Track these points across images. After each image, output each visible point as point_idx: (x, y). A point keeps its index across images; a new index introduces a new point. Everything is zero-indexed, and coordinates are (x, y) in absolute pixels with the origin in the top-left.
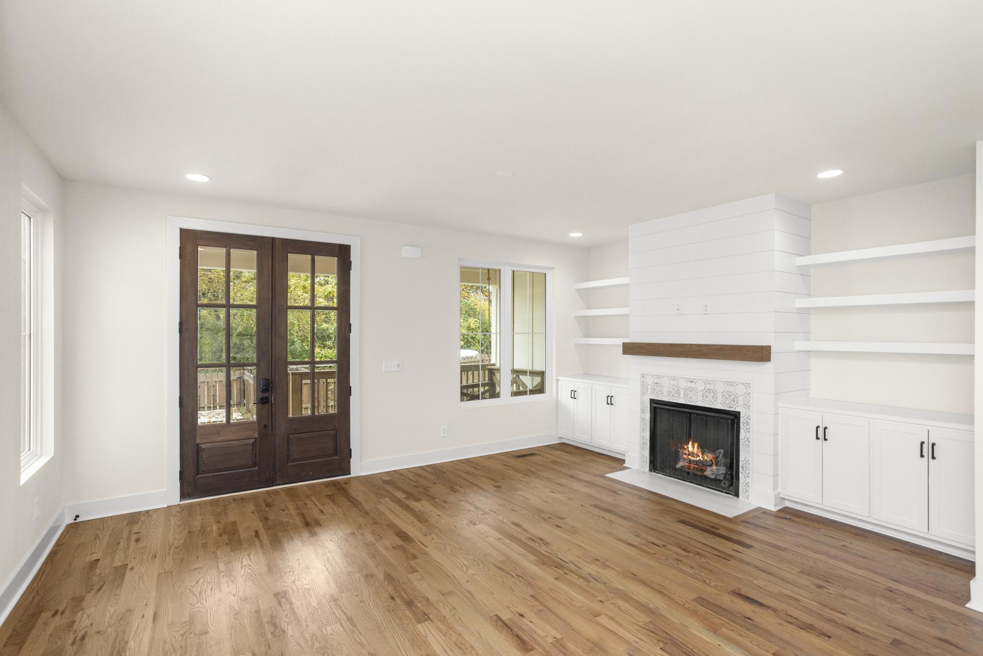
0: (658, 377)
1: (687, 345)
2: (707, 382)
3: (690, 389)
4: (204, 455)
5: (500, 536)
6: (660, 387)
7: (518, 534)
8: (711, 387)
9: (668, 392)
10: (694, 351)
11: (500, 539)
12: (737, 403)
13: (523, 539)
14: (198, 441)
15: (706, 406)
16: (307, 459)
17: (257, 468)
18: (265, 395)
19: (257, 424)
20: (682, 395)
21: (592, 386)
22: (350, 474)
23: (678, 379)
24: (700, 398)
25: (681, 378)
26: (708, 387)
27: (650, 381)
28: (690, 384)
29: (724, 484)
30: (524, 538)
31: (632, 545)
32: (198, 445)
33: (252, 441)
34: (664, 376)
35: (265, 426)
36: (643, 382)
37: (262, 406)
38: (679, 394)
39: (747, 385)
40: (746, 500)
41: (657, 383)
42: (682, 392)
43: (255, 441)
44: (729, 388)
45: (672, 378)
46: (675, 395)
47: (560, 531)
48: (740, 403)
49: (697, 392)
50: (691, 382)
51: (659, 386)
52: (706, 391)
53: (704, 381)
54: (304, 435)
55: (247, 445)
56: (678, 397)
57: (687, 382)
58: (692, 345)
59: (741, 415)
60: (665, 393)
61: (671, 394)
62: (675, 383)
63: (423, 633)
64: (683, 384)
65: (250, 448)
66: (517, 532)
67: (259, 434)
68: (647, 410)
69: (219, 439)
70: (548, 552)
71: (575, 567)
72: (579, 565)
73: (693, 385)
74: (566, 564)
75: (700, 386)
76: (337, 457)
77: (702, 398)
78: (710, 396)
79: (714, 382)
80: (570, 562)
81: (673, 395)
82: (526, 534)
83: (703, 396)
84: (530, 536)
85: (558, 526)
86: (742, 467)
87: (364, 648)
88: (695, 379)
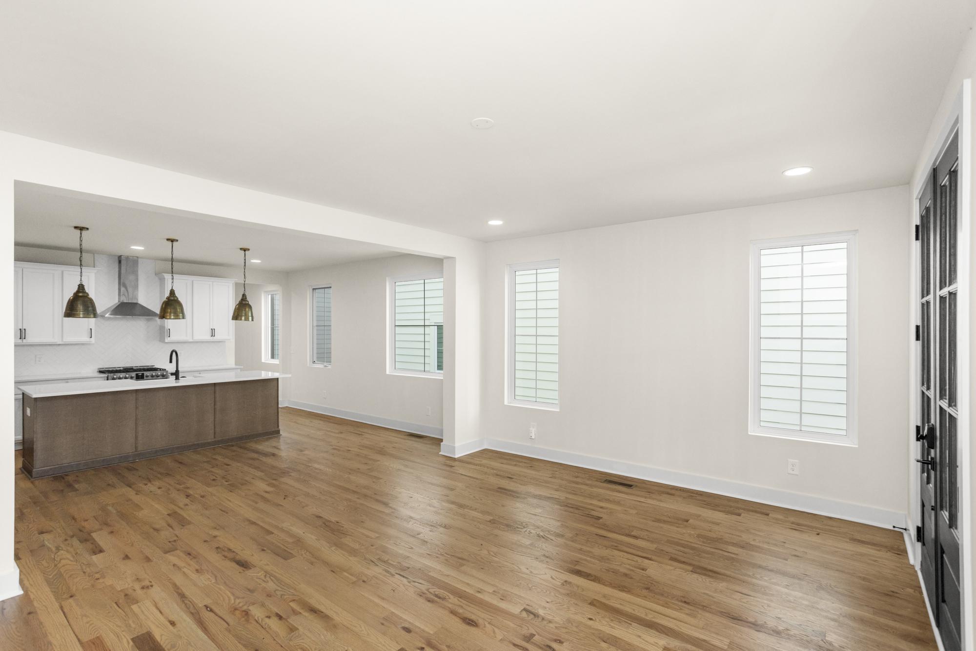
5: (479, 595)
7: (460, 603)
11: (479, 592)
13: (452, 597)
30: (449, 598)
31: (313, 611)
47: (405, 620)
66: (462, 607)
70: (418, 583)
71: (390, 570)
72: (385, 573)
74: (398, 573)
80: (394, 575)
82: (450, 606)
84: (443, 602)
85: (407, 630)
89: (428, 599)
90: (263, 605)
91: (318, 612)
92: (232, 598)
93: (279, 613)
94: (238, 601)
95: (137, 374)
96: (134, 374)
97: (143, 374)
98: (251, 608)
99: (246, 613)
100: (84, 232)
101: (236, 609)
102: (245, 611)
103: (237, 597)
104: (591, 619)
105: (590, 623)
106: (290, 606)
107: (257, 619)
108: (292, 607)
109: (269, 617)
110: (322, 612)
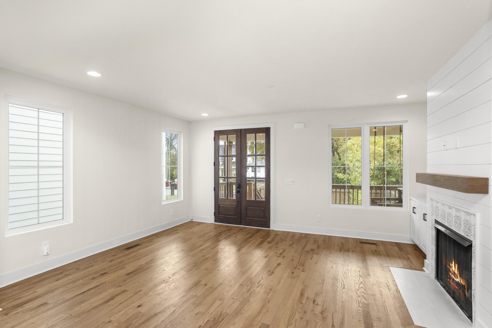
4: (221, 209)
14: (219, 203)
16: (254, 217)
17: (236, 217)
18: (239, 190)
19: (236, 200)
21: (420, 205)
22: (270, 228)
32: (219, 205)
33: (234, 206)
35: (238, 201)
37: (237, 194)
43: (235, 207)
54: (252, 208)
55: (233, 207)
65: (234, 209)
67: (236, 204)
69: (225, 204)
76: (265, 219)
89: (272, 273)
90: (313, 310)
91: (302, 293)
92: (318, 325)
93: (312, 303)
94: (318, 321)
98: (318, 313)
99: (322, 313)
101: (324, 318)
102: (322, 314)
103: (317, 323)
106: (305, 302)
107: (322, 307)
108: (306, 301)
109: (317, 304)
110: (301, 292)
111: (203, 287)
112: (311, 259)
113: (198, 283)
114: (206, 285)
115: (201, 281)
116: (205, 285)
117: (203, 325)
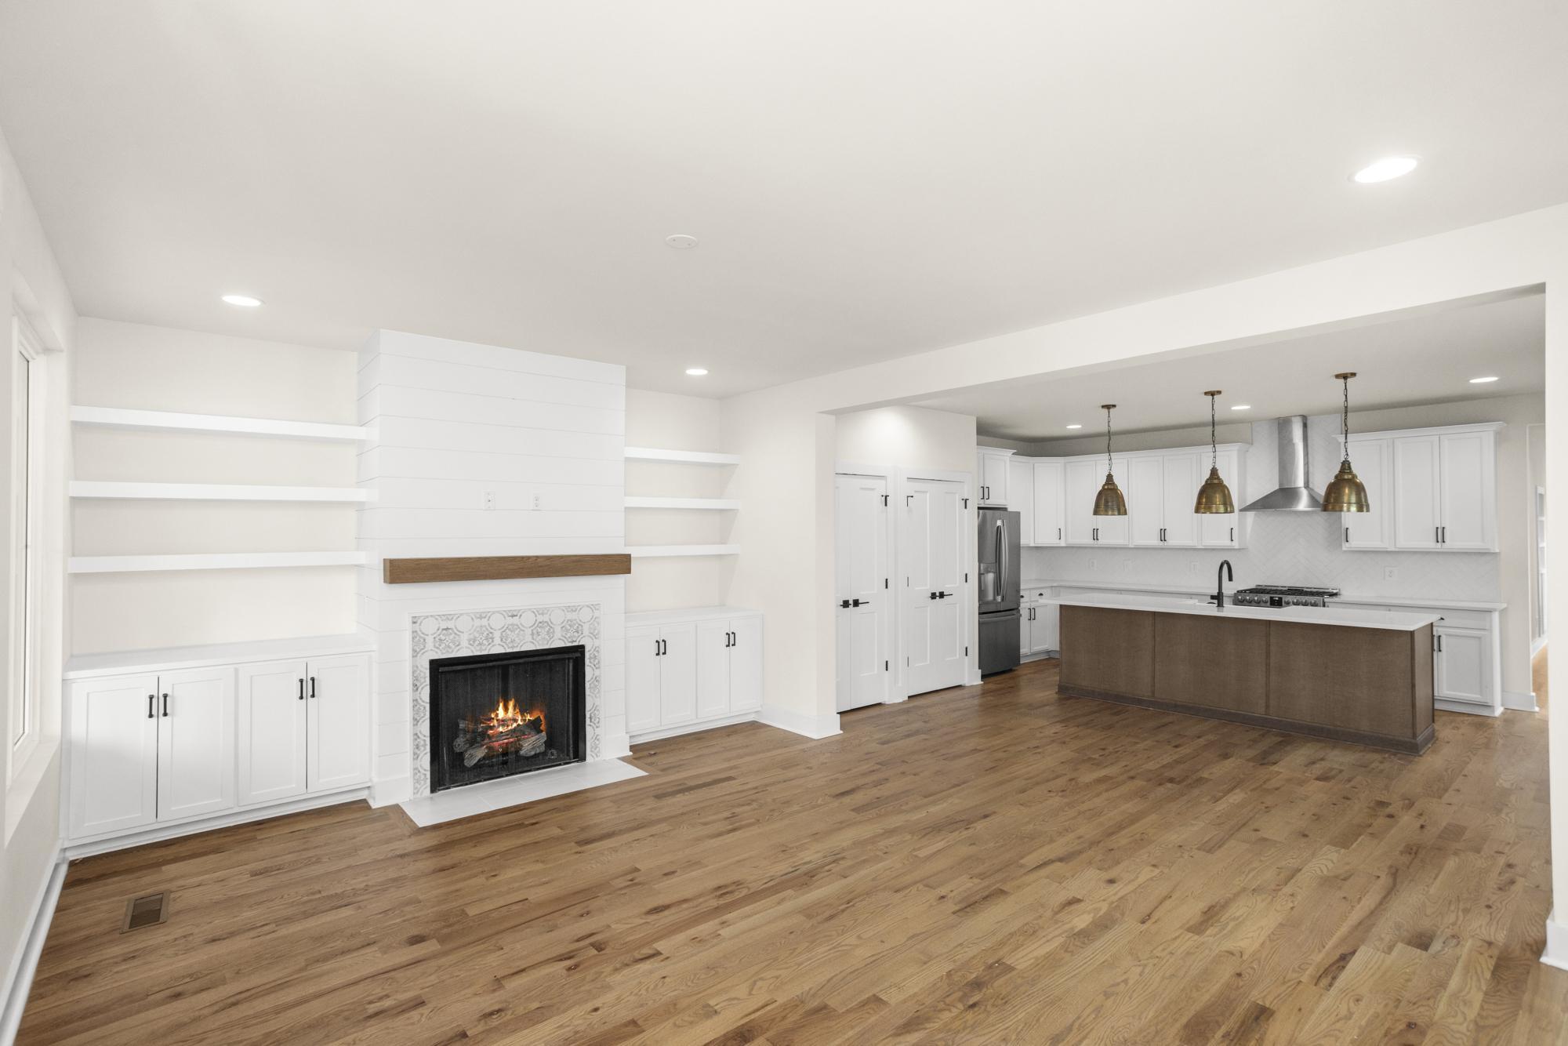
0: (448, 617)
1: (529, 558)
2: (537, 612)
3: (510, 627)
6: (453, 635)
8: (546, 618)
9: (469, 640)
10: (541, 566)
12: (582, 634)
15: (538, 648)
20: (497, 640)
21: (236, 670)
23: (489, 614)
24: (529, 638)
25: (494, 613)
26: (540, 618)
27: (430, 627)
28: (510, 620)
29: (552, 754)
34: (461, 614)
36: (416, 632)
38: (492, 638)
39: (594, 607)
40: (596, 759)
41: (447, 629)
42: (497, 635)
44: (570, 616)
45: (478, 616)
46: (485, 642)
48: (586, 632)
49: (523, 631)
50: (513, 616)
51: (451, 634)
52: (538, 626)
53: (534, 612)
56: (489, 644)
57: (505, 617)
58: (537, 557)
59: (587, 650)
60: (465, 643)
61: (477, 642)
62: (484, 622)
63: (1032, 961)
64: (497, 622)
68: (425, 682)
73: (515, 620)
75: (528, 620)
77: (531, 637)
78: (543, 633)
79: (548, 611)
81: (480, 644)
83: (533, 634)
86: (591, 718)
87: (1102, 1006)
88: (519, 610)
95: (1271, 598)
96: (1266, 597)
97: (1281, 599)
100: (1112, 410)
104: (596, 1010)
105: (590, 1006)
111: (952, 895)
112: (527, 899)
113: (966, 908)
114: (943, 897)
115: (954, 913)
116: (946, 899)
117: (963, 829)
